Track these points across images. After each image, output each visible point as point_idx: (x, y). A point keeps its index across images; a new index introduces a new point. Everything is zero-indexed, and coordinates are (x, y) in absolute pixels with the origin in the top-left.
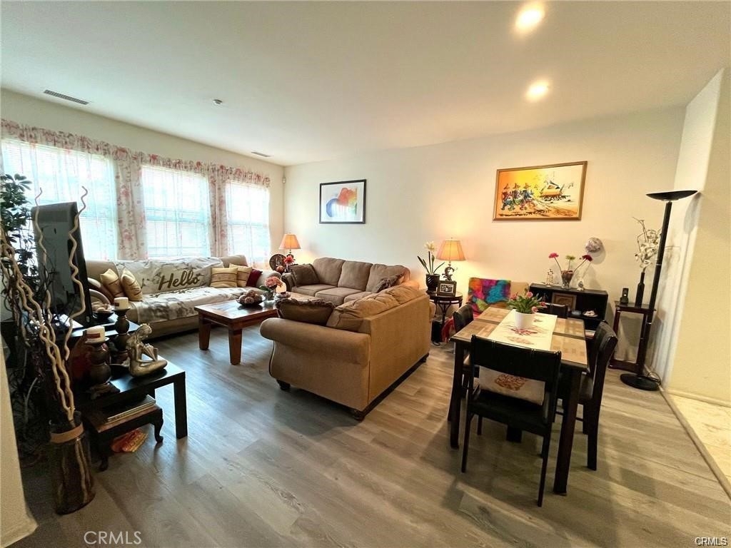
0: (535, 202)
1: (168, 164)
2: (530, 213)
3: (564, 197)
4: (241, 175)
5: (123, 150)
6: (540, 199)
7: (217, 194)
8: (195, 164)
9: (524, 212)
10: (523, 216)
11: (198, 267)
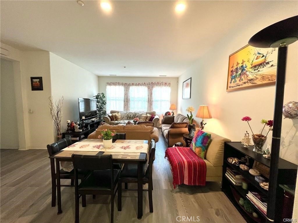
0: (248, 73)
1: (136, 85)
2: (245, 83)
3: (268, 63)
4: (158, 84)
5: (126, 84)
6: (250, 70)
7: (150, 92)
8: (143, 83)
9: (241, 83)
10: (241, 86)
11: (138, 114)
